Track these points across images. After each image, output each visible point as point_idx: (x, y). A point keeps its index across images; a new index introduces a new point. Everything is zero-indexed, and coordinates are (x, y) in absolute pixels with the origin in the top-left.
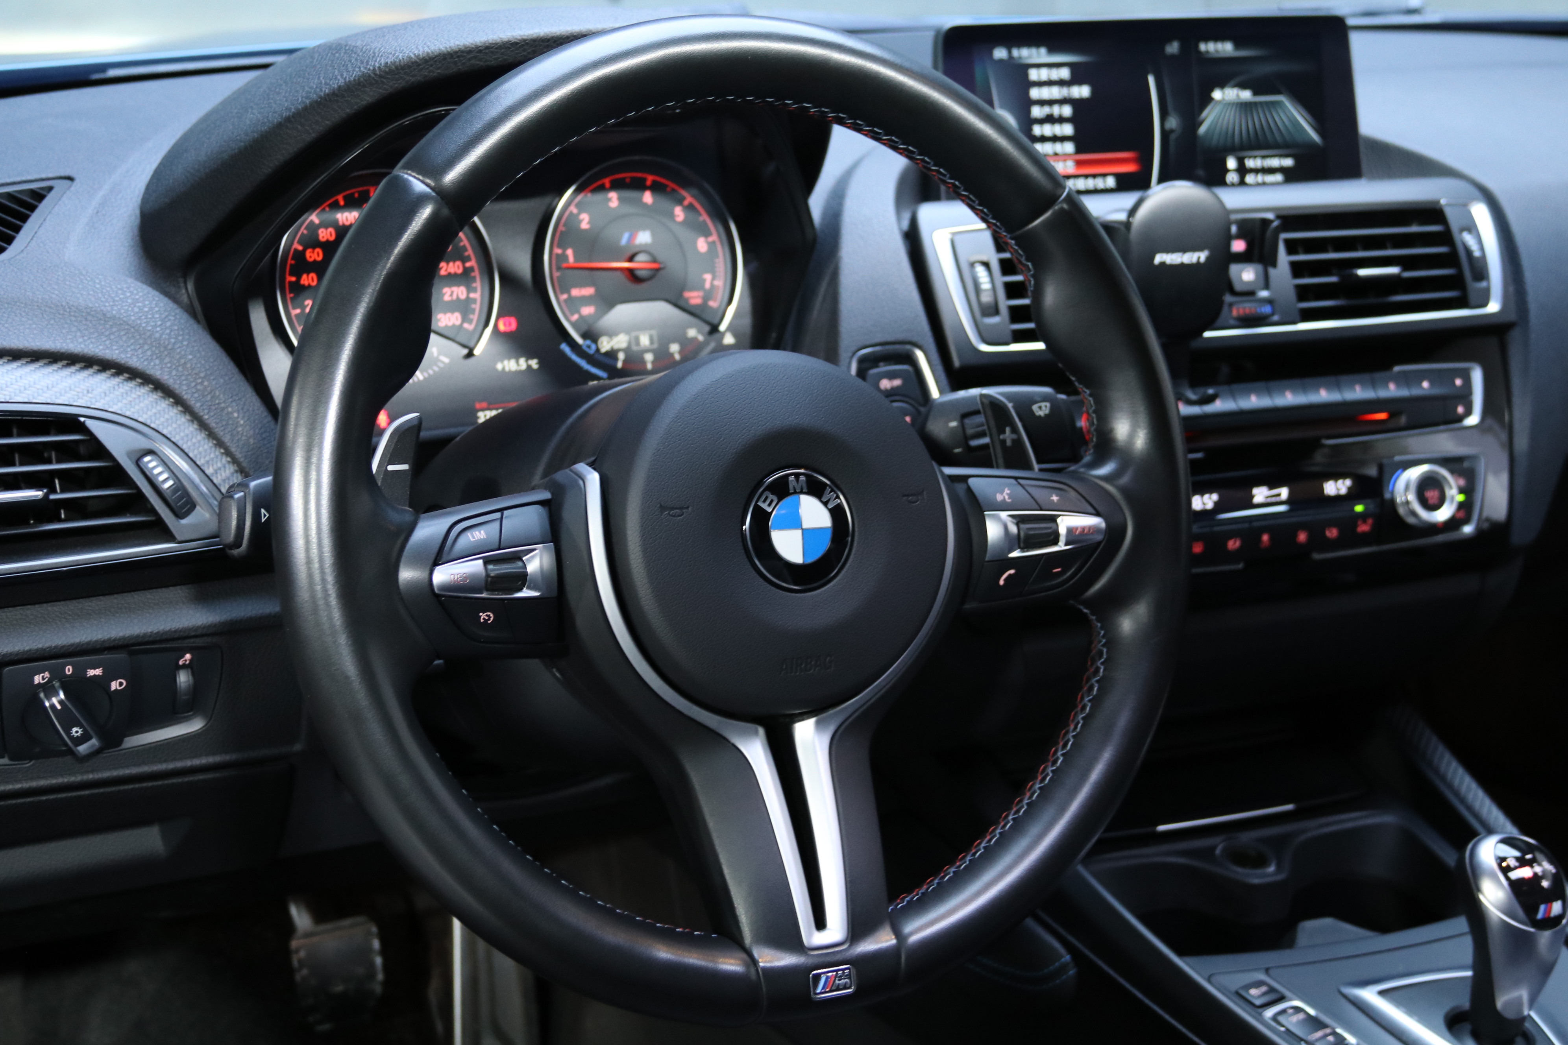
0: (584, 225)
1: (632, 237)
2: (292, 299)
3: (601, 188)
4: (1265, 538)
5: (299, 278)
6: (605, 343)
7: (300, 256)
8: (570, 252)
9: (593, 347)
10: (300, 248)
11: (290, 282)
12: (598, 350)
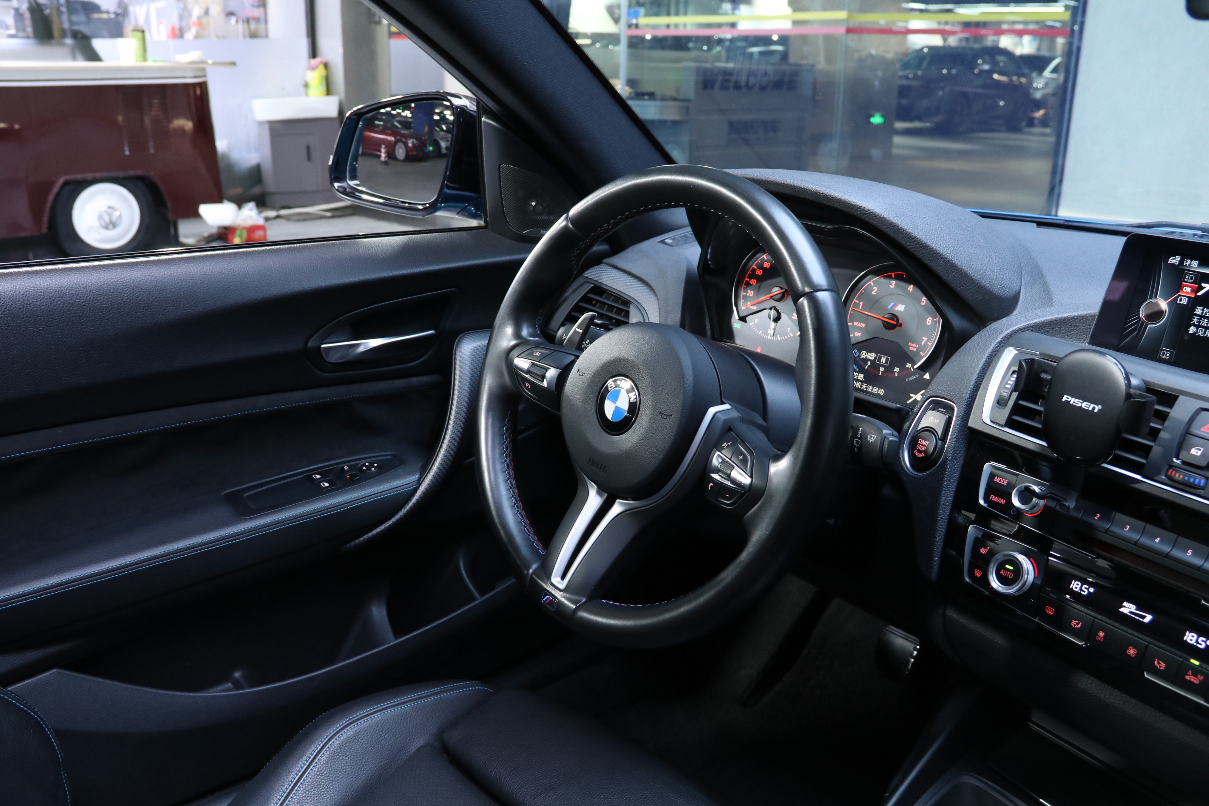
0: (873, 293)
1: (895, 305)
2: (744, 288)
3: (890, 277)
4: (1101, 634)
5: (750, 280)
6: (864, 353)
7: (754, 271)
8: (861, 303)
9: (858, 354)
10: (756, 268)
11: (746, 281)
12: (859, 356)
